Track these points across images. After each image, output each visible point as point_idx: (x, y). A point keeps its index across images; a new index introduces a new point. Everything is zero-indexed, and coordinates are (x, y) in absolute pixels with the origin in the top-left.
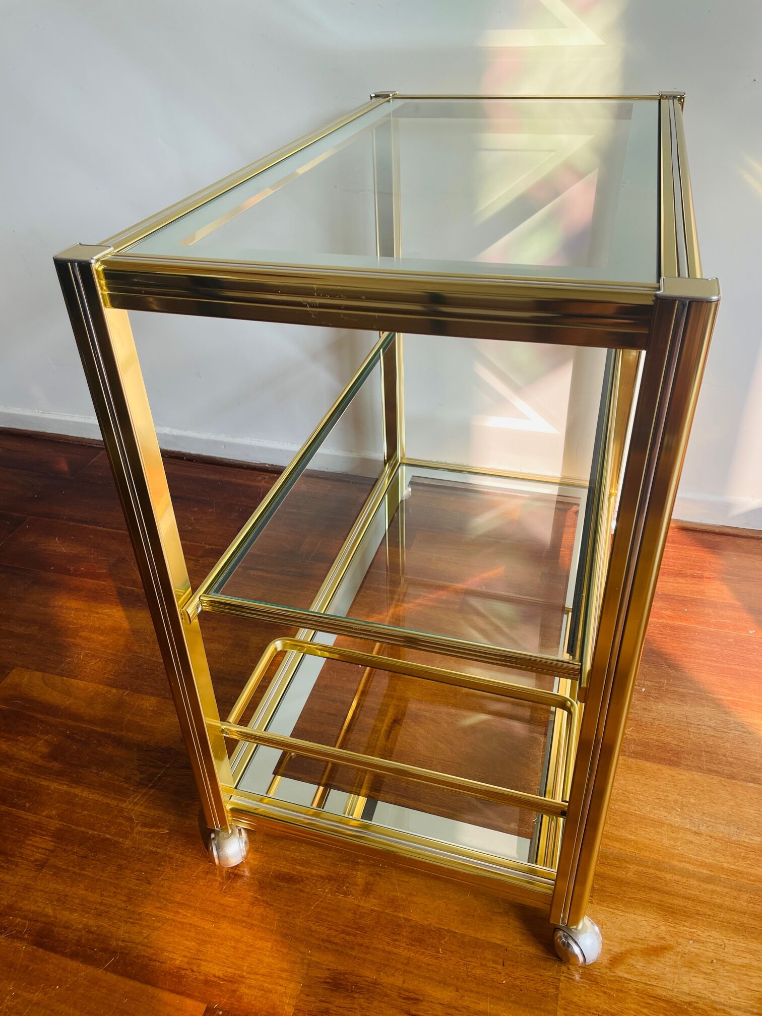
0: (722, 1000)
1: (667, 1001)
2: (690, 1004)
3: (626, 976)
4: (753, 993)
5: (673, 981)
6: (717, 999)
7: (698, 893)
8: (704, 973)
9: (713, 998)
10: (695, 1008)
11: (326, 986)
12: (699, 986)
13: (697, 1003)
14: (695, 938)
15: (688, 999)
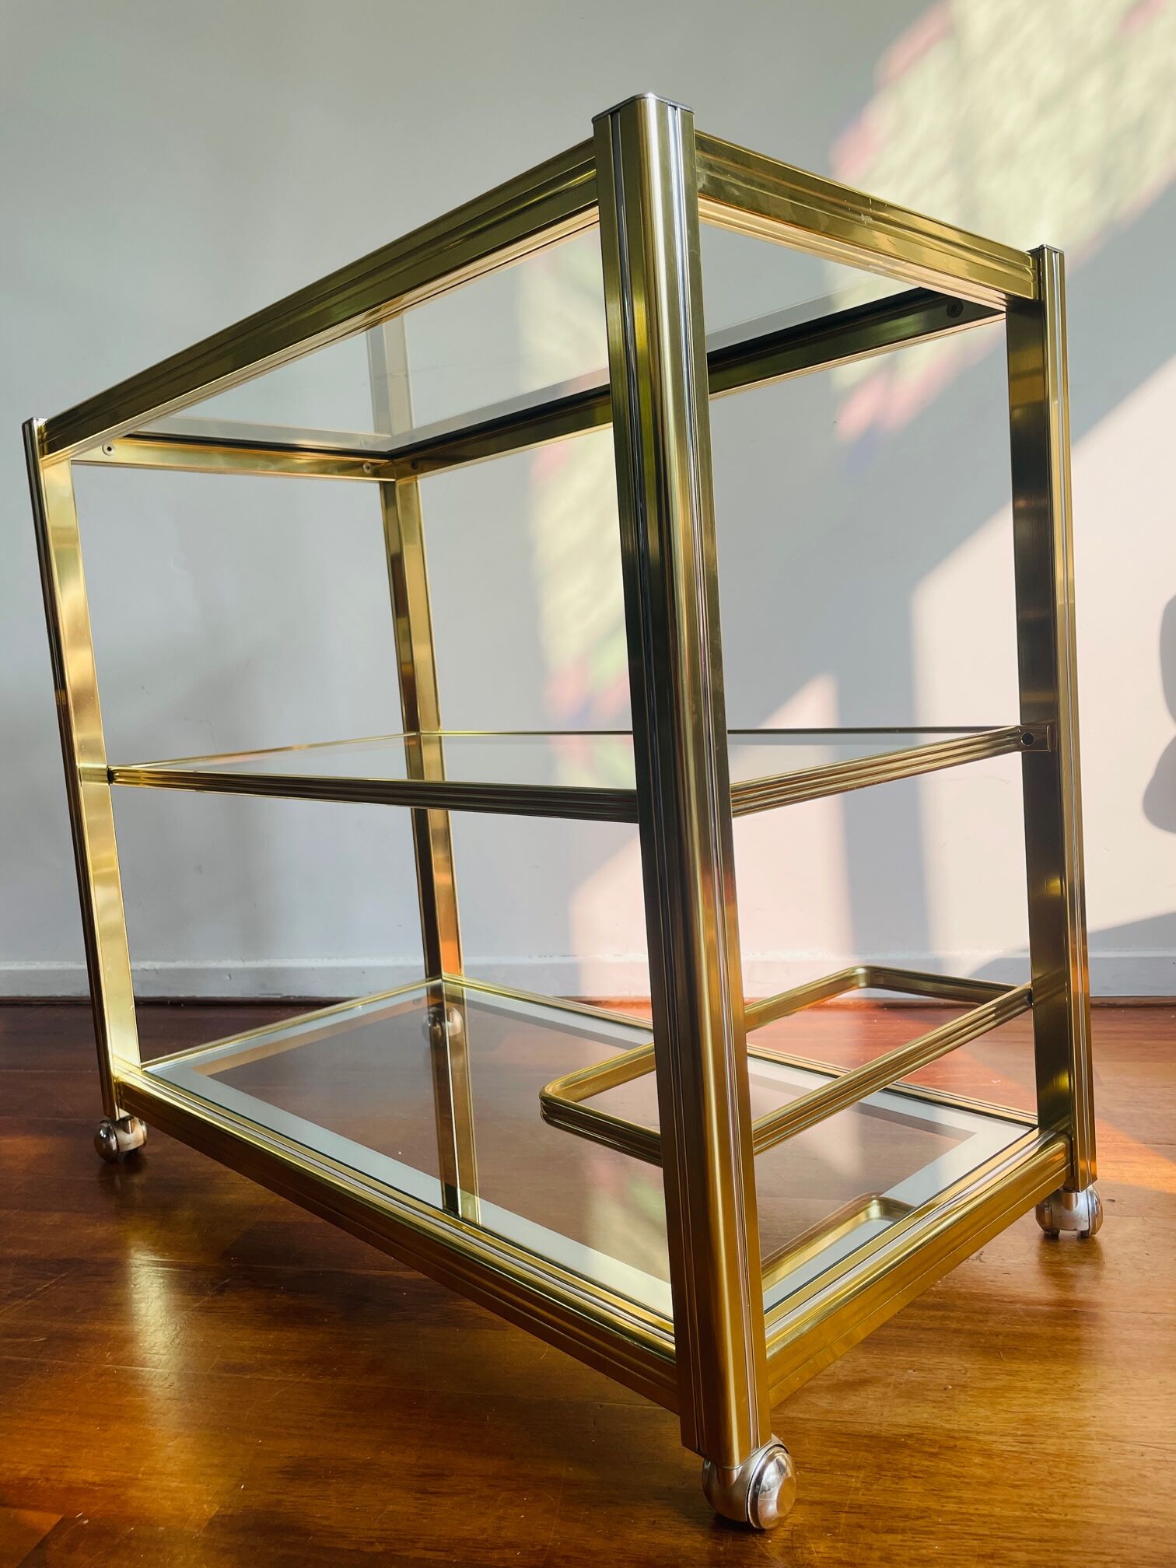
0: (963, 1428)
1: (872, 1437)
2: (910, 1436)
3: (801, 1416)
4: (1014, 1415)
5: (882, 1415)
6: (956, 1427)
7: (919, 1321)
8: (934, 1402)
9: (948, 1426)
10: (918, 1439)
11: (281, 1476)
12: (925, 1415)
13: (922, 1434)
14: (916, 1367)
15: (906, 1431)
